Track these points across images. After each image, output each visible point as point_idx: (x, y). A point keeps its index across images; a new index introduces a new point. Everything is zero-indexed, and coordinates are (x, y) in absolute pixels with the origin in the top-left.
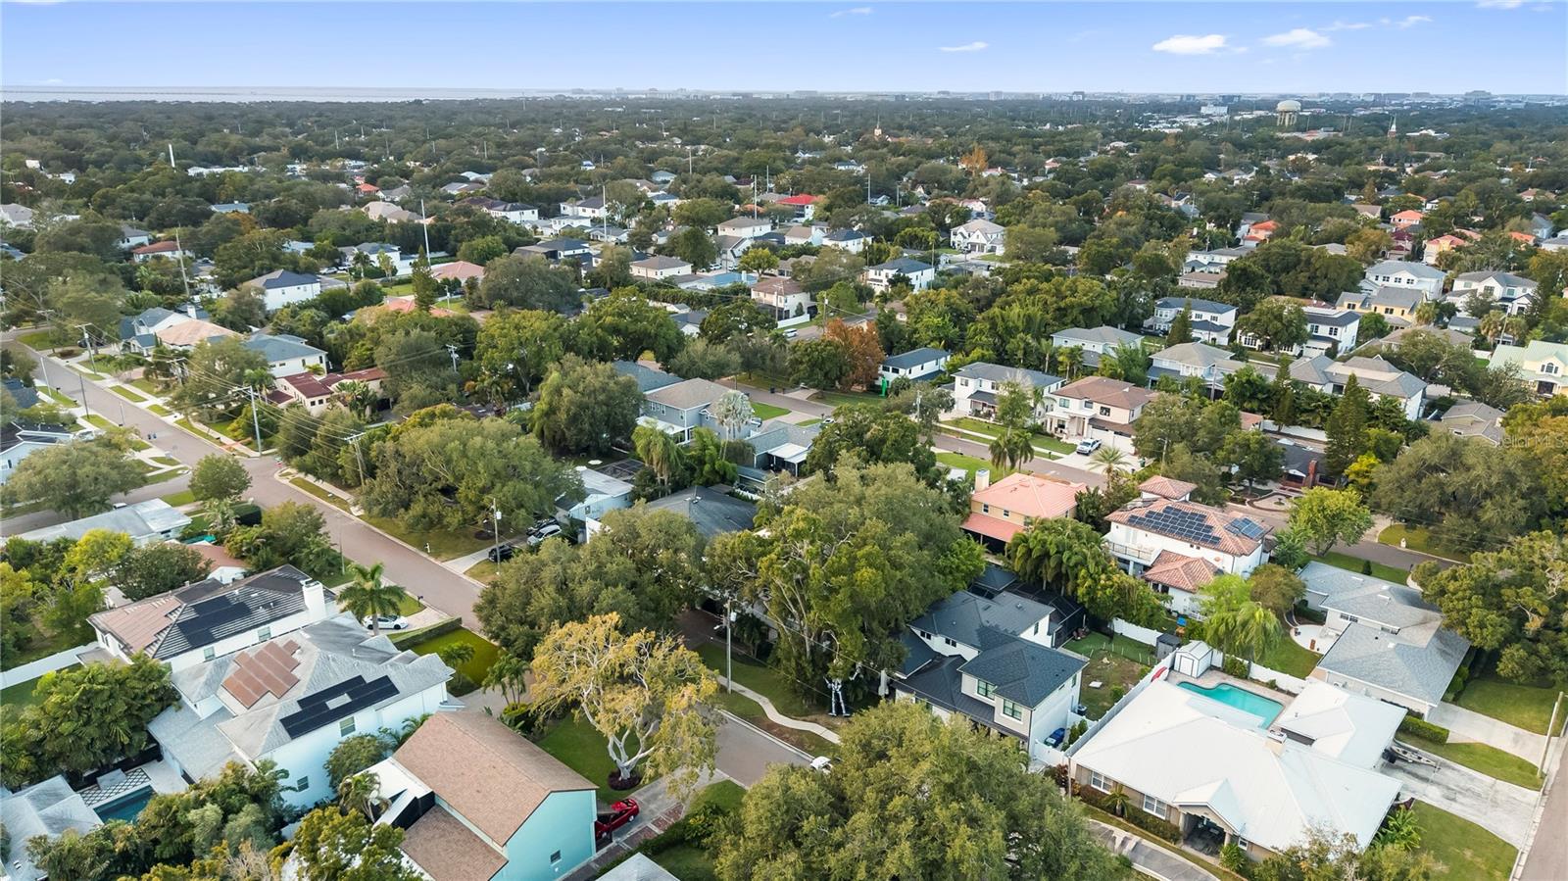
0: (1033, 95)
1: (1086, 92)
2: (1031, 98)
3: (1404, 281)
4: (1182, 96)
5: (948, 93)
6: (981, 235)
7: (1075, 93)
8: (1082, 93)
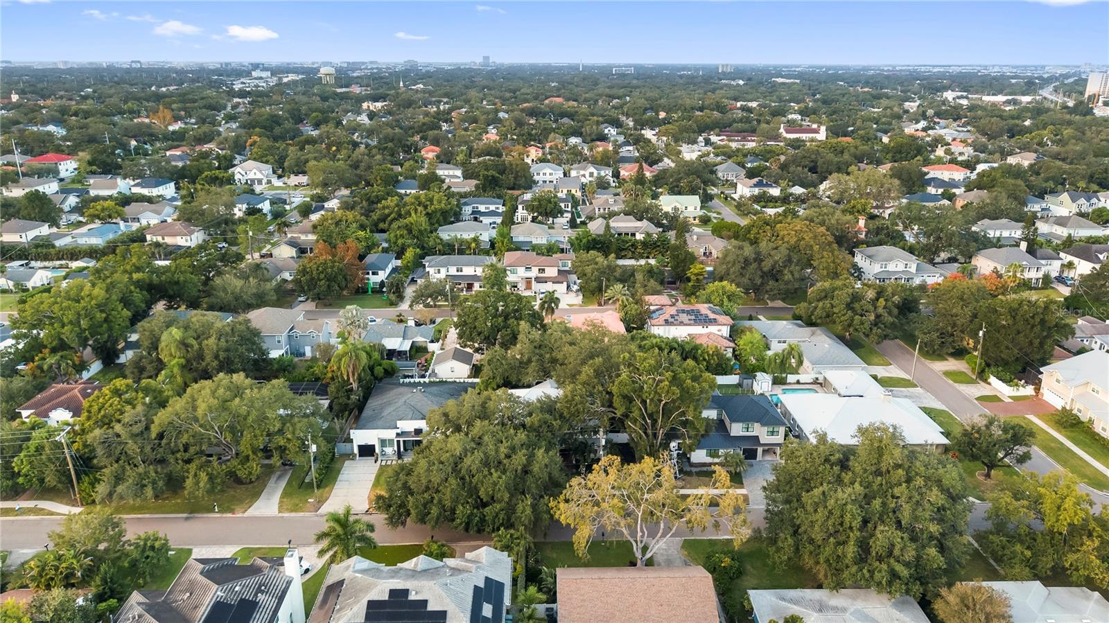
0: (96, 63)
1: (142, 61)
2: (94, 66)
3: (548, 174)
4: (221, 64)
5: (10, 62)
6: (257, 172)
7: (132, 62)
8: (139, 62)
